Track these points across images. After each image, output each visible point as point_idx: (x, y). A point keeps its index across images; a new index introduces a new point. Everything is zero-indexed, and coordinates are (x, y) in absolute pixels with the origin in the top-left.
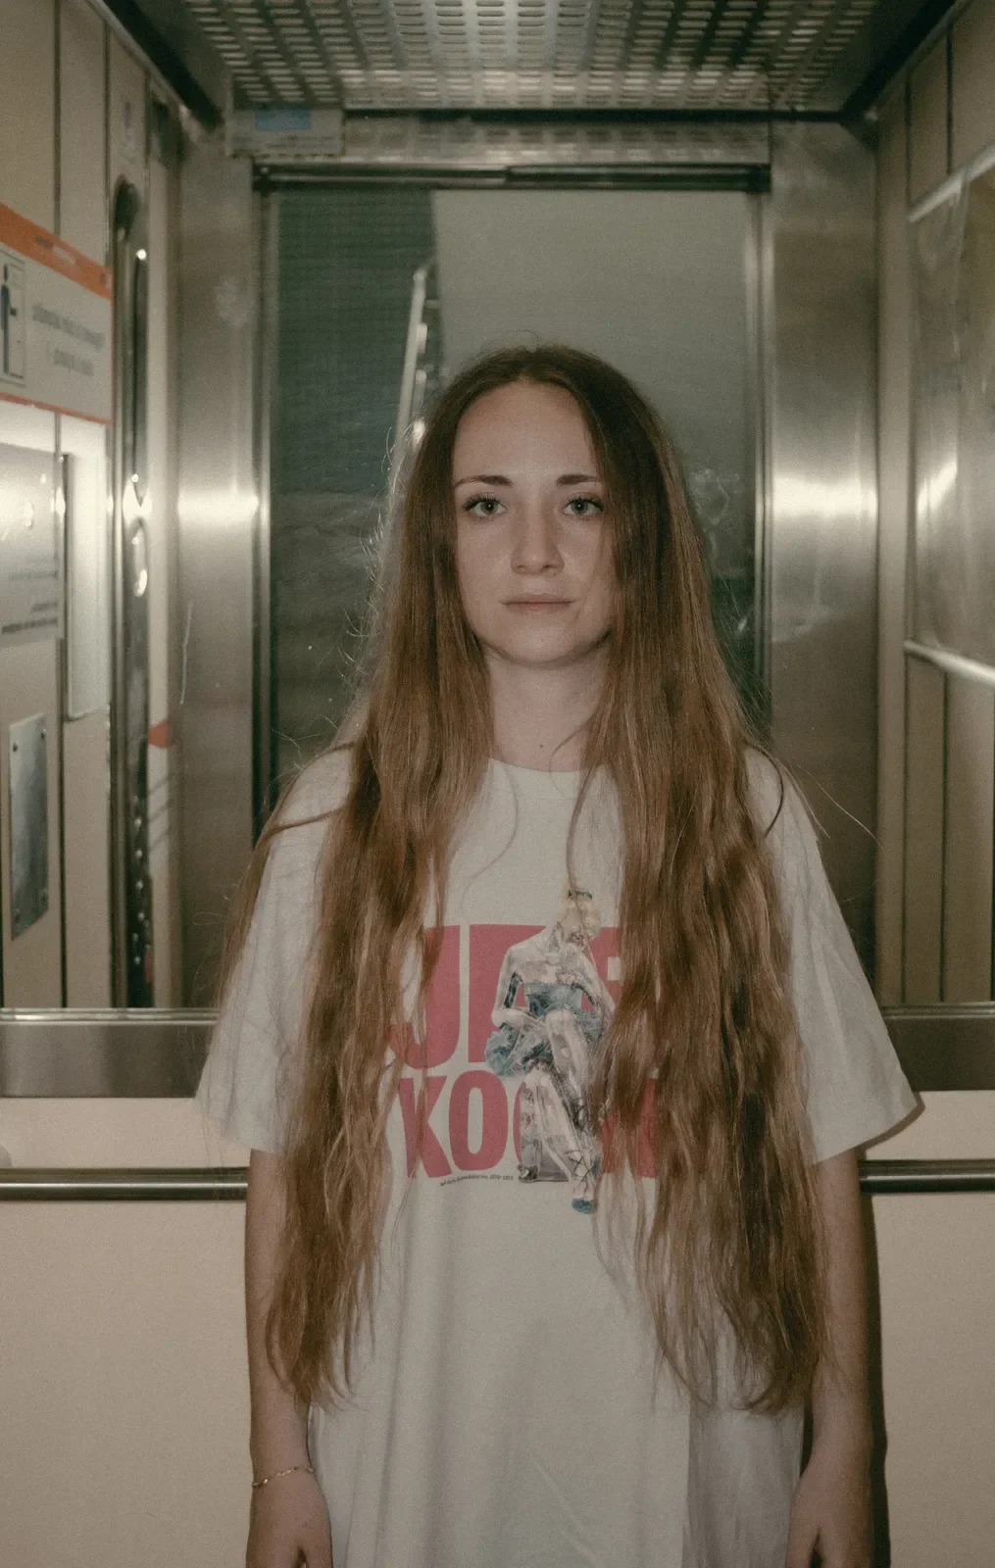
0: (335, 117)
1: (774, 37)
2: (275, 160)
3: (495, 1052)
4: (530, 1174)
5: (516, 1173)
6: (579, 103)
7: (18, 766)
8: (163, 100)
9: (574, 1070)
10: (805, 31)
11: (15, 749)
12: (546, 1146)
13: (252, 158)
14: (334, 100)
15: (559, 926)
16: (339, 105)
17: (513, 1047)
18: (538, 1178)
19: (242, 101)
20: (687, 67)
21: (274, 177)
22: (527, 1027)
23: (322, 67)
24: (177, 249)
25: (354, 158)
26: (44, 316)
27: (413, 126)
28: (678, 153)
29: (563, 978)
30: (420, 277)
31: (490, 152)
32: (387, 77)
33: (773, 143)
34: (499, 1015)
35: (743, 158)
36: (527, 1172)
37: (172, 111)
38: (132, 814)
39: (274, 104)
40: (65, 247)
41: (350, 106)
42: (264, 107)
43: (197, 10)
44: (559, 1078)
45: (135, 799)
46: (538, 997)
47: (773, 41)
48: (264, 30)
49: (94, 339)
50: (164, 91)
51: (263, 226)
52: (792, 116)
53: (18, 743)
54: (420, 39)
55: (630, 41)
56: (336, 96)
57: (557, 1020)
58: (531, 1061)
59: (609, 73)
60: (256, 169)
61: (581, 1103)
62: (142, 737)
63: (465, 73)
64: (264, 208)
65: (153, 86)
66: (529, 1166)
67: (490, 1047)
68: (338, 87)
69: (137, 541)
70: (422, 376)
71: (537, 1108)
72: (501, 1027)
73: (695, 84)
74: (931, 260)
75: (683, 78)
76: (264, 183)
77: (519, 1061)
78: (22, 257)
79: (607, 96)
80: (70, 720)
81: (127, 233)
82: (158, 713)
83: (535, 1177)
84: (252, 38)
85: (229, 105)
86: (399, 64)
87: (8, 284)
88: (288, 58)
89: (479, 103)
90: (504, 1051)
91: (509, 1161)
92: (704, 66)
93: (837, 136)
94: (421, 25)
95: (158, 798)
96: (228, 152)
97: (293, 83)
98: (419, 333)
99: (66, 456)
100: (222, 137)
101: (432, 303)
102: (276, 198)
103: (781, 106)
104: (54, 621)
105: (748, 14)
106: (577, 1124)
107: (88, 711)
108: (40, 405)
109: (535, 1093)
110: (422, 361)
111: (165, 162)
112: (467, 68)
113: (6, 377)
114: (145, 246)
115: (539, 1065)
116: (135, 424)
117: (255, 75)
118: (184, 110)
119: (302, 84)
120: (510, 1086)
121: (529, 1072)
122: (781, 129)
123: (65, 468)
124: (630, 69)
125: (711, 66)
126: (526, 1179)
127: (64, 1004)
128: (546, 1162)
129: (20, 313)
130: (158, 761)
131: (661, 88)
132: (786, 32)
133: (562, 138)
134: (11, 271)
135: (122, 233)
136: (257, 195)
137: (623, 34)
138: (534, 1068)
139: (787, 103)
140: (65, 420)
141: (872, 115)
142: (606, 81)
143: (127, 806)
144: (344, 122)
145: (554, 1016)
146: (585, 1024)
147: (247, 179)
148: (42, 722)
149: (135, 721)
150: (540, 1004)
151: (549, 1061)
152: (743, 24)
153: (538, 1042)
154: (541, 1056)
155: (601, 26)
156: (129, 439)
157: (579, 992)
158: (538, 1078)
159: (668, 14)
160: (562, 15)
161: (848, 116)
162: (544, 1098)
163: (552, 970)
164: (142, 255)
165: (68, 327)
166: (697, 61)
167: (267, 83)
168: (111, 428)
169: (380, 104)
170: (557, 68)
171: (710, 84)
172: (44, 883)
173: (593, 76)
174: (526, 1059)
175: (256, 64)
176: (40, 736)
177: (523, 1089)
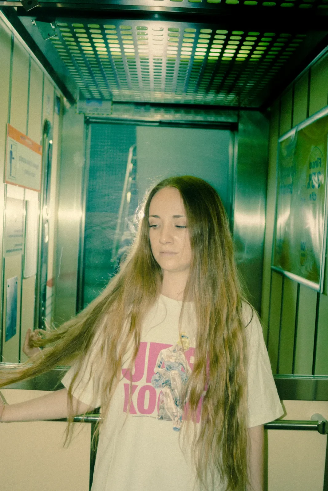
0: (110, 103)
1: (241, 85)
2: (91, 115)
3: (154, 380)
4: (161, 417)
5: (157, 417)
6: (182, 102)
7: (9, 291)
8: (59, 96)
9: (177, 388)
10: (250, 84)
11: (8, 286)
12: (166, 410)
13: (84, 114)
14: (109, 98)
15: (177, 345)
16: (111, 100)
17: (159, 380)
18: (163, 419)
19: (82, 97)
20: (215, 93)
21: (90, 120)
22: (164, 374)
23: (107, 88)
24: (61, 140)
25: (115, 115)
26: (22, 159)
27: (132, 107)
28: (212, 118)
29: (177, 361)
30: (131, 149)
31: (155, 115)
32: (126, 92)
33: (239, 116)
34: (156, 370)
35: (230, 120)
36: (160, 417)
37: (61, 99)
38: (41, 306)
39: (92, 99)
40: (29, 139)
41: (114, 100)
42: (89, 99)
43: (71, 70)
44: (173, 390)
45: (42, 302)
46: (168, 366)
47: (240, 86)
48: (90, 77)
49: (36, 166)
50: (59, 93)
51: (87, 134)
52: (245, 109)
53: (9, 285)
54: (136, 81)
55: (199, 85)
56: (110, 97)
57: (174, 373)
58: (165, 384)
59: (192, 94)
60: (85, 117)
61: (178, 398)
62: (45, 284)
63: (148, 92)
64: (87, 129)
65: (56, 92)
66: (161, 415)
67: (153, 379)
68: (111, 95)
69: (46, 225)
70: (130, 179)
71: (165, 399)
72: (157, 373)
73: (217, 98)
74: (285, 153)
75: (213, 96)
76: (87, 122)
77: (161, 384)
78: (17, 142)
79: (191, 100)
80: (24, 278)
81: (47, 135)
82: (50, 277)
83: (162, 419)
84: (86, 79)
85: (78, 98)
86: (129, 89)
87: (12, 150)
88: (97, 85)
89: (152, 101)
90: (156, 380)
91: (155, 413)
92: (220, 93)
93: (258, 115)
94: (137, 77)
95: (48, 302)
96: (78, 112)
97: (98, 93)
98: (130, 166)
99: (26, 201)
100: (76, 108)
101: (135, 158)
102: (90, 126)
103: (242, 105)
104: (21, 249)
105: (234, 79)
106: (176, 404)
107: (30, 276)
108: (20, 186)
109: (165, 394)
110: (131, 175)
111: (59, 114)
112: (149, 91)
113: (11, 177)
114: (52, 139)
115: (167, 386)
116: (47, 191)
117: (86, 90)
118: (65, 99)
119: (100, 93)
120: (158, 391)
121: (164, 387)
122: (242, 113)
123: (26, 204)
124: (198, 93)
125: (222, 93)
126: (160, 419)
127: (20, 362)
128: (166, 414)
129: (15, 158)
130: (49, 291)
131: (207, 99)
132: (245, 84)
133: (177, 112)
134: (13, 146)
135: (46, 135)
136: (86, 125)
137: (196, 83)
138: (165, 387)
139: (244, 105)
140: (27, 190)
141: (269, 109)
142: (191, 96)
143: (40, 304)
144: (112, 105)
145: (173, 372)
146: (182, 375)
147: (82, 120)
148: (17, 279)
149: (43, 279)
150: (170, 368)
151: (170, 385)
152: (232, 81)
153: (167, 379)
154: (167, 383)
155: (190, 80)
156: (45, 196)
157: (181, 366)
158: (166, 390)
159: (210, 78)
160: (179, 77)
161: (262, 109)
162: (167, 396)
163: (173, 358)
164: (51, 142)
165: (29, 163)
166: (218, 92)
167: (90, 92)
168: (40, 193)
169: (123, 100)
170: (176, 92)
171: (221, 98)
172: (15, 326)
173: (187, 95)
174: (163, 384)
175: (87, 87)
176: (15, 283)
177: (161, 392)
